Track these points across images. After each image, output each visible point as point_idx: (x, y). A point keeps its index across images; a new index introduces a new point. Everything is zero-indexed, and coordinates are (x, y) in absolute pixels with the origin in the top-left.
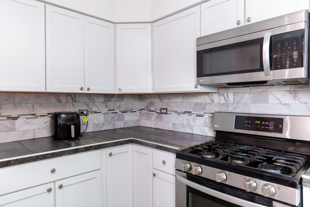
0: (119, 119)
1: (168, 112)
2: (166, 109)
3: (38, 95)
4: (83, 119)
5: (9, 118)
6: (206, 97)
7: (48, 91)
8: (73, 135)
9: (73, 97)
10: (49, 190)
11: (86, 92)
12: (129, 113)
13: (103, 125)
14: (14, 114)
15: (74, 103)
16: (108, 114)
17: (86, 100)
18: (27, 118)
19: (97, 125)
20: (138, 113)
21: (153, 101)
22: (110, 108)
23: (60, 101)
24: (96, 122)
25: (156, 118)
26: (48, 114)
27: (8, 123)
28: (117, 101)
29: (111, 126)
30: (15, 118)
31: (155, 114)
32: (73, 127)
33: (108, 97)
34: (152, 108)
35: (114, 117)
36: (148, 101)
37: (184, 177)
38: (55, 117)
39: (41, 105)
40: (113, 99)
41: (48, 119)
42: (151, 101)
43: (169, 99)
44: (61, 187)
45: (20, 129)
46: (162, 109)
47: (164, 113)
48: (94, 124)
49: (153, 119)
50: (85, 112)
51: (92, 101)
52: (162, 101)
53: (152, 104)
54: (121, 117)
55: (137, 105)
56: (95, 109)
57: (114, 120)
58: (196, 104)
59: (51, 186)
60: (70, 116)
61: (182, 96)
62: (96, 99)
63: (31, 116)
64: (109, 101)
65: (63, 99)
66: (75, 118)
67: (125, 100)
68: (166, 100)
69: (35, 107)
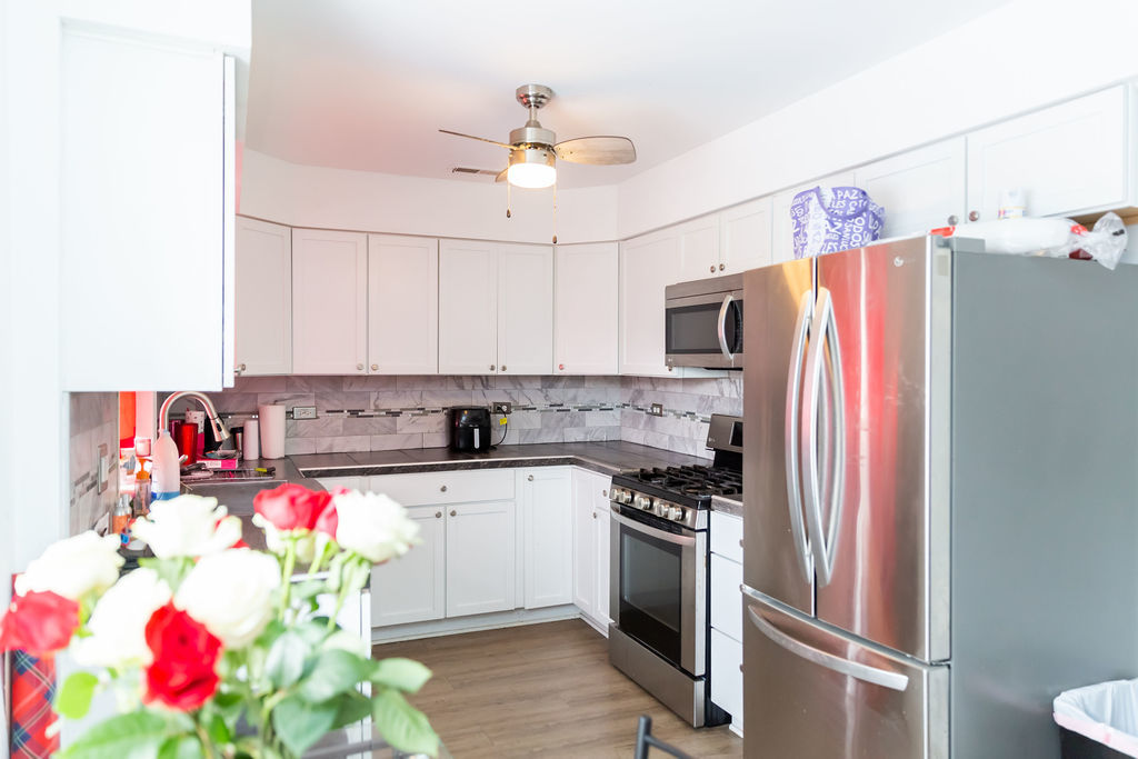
0: (572, 424)
1: (664, 413)
2: (660, 406)
3: (428, 379)
4: (498, 420)
5: (389, 413)
6: (714, 384)
7: (441, 373)
8: (477, 445)
9: (484, 381)
10: (438, 515)
11: (501, 373)
12: (595, 412)
13: (540, 432)
14: (395, 407)
15: (486, 392)
16: (548, 413)
17: (509, 387)
18: (413, 415)
19: (528, 432)
20: (617, 412)
21: (642, 387)
22: (553, 402)
23: (462, 388)
24: (526, 427)
25: (646, 423)
26: (444, 409)
27: (387, 421)
28: (569, 387)
29: (556, 436)
30: (397, 414)
31: (645, 416)
32: (477, 431)
33: (549, 381)
34: (641, 404)
35: (562, 419)
36: (636, 387)
37: (617, 511)
38: (454, 414)
39: (432, 394)
40: (561, 384)
41: (442, 417)
42: (637, 387)
43: (665, 385)
44: (453, 514)
45: (404, 432)
46: (654, 405)
47: (656, 414)
48: (521, 431)
49: (641, 427)
50: (504, 408)
51: (518, 387)
52: (654, 390)
53: (640, 393)
54: (577, 420)
55: (616, 396)
56: (523, 402)
57: (561, 424)
58: (702, 398)
59: (441, 510)
60: (475, 414)
61: (684, 384)
62: (526, 384)
63: (417, 412)
64: (551, 386)
65: (468, 386)
66: (482, 418)
67: (586, 385)
68: (660, 388)
69: (424, 396)
